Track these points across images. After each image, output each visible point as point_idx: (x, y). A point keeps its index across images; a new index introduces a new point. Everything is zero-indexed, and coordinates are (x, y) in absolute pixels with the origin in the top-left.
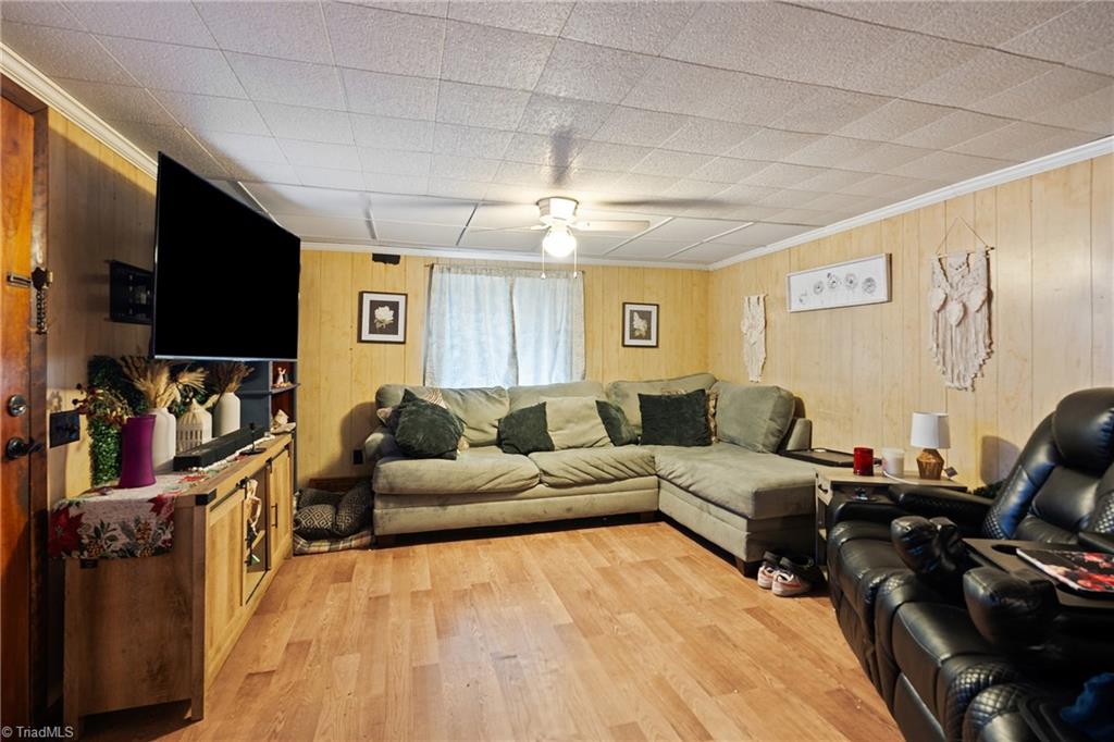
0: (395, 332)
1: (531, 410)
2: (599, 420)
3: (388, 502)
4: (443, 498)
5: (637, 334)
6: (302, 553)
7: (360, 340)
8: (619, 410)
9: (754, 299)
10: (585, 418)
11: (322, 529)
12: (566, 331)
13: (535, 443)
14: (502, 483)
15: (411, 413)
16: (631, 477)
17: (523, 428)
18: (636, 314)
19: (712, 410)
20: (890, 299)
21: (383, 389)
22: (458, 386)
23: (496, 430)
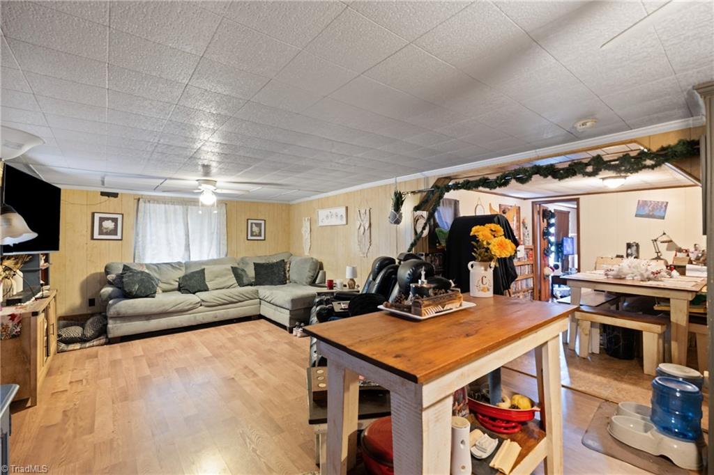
0: (116, 234)
1: (197, 272)
2: (233, 275)
3: (116, 320)
4: (148, 316)
5: (254, 234)
6: (63, 351)
7: (92, 238)
8: (243, 270)
9: (306, 219)
10: (225, 275)
11: (75, 338)
12: (217, 233)
13: (199, 288)
14: (180, 307)
15: (129, 276)
16: (247, 300)
17: (193, 281)
18: (254, 225)
19: (288, 269)
20: (347, 224)
21: (110, 265)
22: (155, 262)
23: (177, 283)
